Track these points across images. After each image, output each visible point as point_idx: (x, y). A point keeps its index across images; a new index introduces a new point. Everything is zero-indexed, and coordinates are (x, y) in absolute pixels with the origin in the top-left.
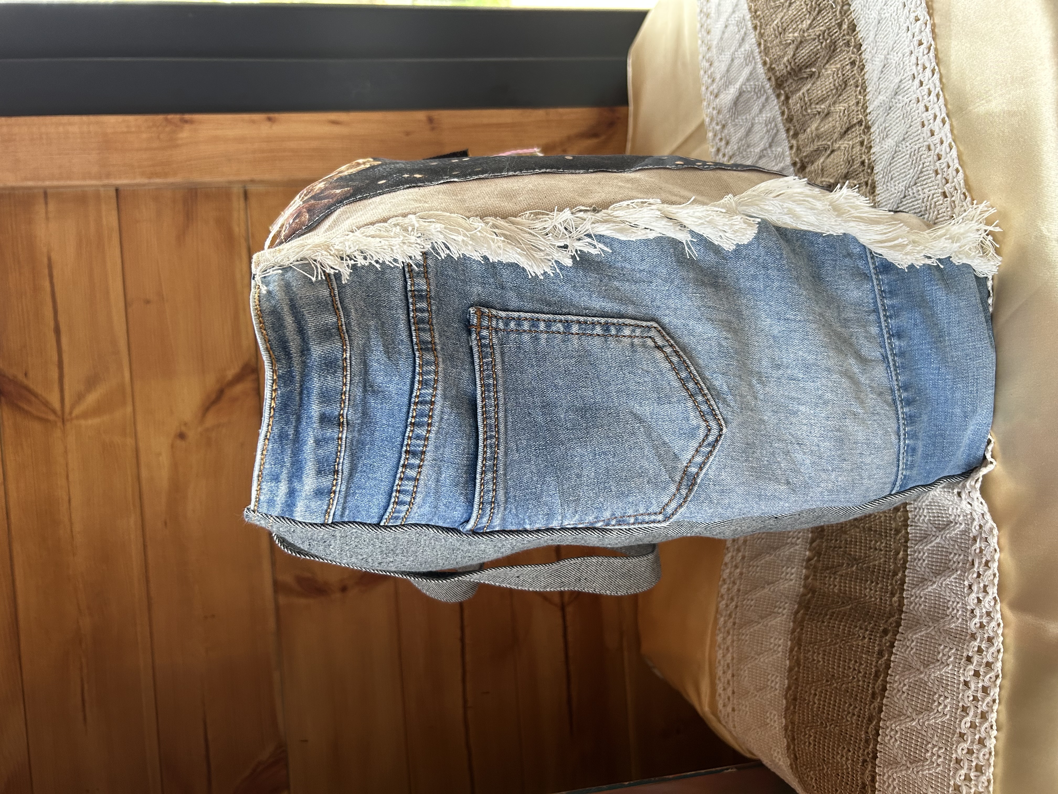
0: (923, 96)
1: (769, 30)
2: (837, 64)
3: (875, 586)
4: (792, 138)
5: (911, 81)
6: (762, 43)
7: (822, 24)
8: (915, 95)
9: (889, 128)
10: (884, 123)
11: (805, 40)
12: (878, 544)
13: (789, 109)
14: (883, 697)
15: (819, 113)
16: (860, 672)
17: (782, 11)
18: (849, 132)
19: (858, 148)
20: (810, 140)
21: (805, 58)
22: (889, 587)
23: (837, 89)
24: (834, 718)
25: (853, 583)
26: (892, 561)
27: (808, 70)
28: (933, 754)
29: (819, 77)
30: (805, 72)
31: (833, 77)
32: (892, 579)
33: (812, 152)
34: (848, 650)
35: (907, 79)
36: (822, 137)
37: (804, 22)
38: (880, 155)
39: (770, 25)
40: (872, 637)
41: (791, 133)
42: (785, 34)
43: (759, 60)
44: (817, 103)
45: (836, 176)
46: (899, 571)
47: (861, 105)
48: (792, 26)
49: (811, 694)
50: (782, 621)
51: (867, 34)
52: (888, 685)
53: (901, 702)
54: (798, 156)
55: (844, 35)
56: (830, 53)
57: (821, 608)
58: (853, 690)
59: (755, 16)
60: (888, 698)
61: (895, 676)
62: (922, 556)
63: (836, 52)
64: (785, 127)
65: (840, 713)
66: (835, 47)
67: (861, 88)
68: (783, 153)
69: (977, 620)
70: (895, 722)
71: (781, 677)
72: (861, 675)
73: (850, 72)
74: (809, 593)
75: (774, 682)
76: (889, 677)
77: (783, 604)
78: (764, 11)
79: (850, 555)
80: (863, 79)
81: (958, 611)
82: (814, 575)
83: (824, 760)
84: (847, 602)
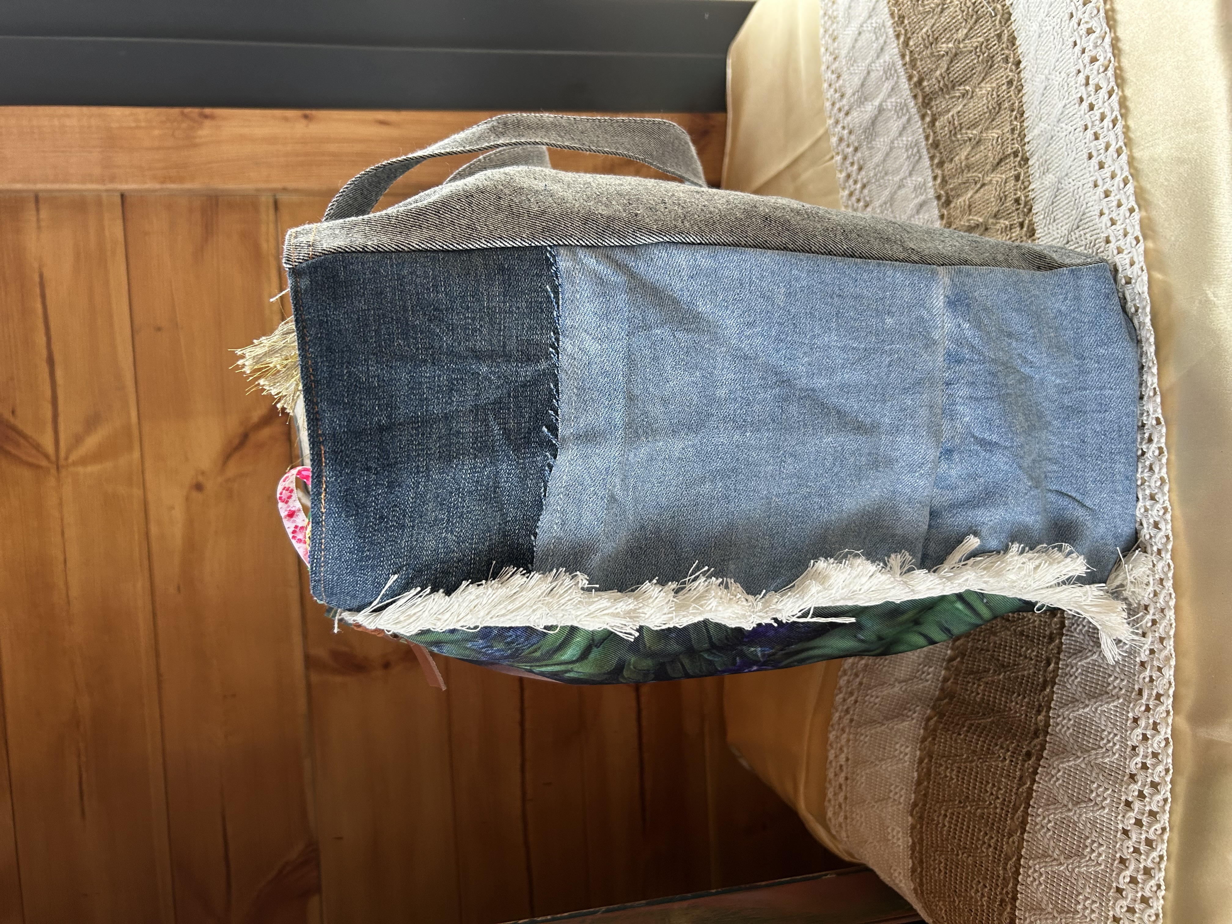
1: (917, 39)
2: (992, 83)
3: (1022, 700)
4: (937, 167)
5: (1077, 105)
6: (907, 54)
7: (979, 35)
8: (1082, 122)
9: (1050, 162)
10: (1045, 155)
11: (961, 52)
12: (1029, 651)
13: (935, 133)
14: (1024, 831)
15: (970, 139)
16: (998, 798)
17: (932, 18)
18: (1003, 164)
19: (1013, 182)
20: (959, 171)
21: (960, 72)
22: (1036, 703)
23: (990, 112)
24: (967, 846)
25: (998, 693)
26: (1041, 673)
27: (961, 87)
28: (1085, 908)
29: (972, 96)
30: (957, 90)
31: (987, 98)
32: (1040, 694)
33: (960, 184)
34: (986, 770)
35: (1072, 103)
36: (973, 168)
37: (960, 31)
38: (1040, 193)
39: (918, 34)
40: (1014, 760)
41: (936, 160)
42: (936, 44)
43: (903, 73)
44: (969, 128)
45: (986, 214)
46: (1047, 686)
47: (1018, 132)
48: (946, 35)
49: (940, 814)
50: (911, 726)
51: (1028, 49)
52: (1029, 818)
53: (1046, 840)
54: (942, 188)
55: (1002, 49)
56: (987, 69)
57: (958, 718)
58: (989, 817)
59: (899, 22)
60: (1029, 832)
61: (1038, 809)
62: (1075, 672)
63: (993, 68)
64: (929, 153)
65: (974, 842)
66: (993, 62)
67: (1018, 112)
68: (924, 184)
69: (1138, 760)
70: (1039, 863)
71: (907, 790)
72: (999, 801)
73: (1005, 92)
74: (945, 698)
75: (898, 795)
76: (1030, 809)
77: (914, 706)
78: (910, 17)
79: (998, 660)
80: (1021, 102)
81: (1115, 744)
82: (954, 679)
83: (955, 891)
84: (989, 714)
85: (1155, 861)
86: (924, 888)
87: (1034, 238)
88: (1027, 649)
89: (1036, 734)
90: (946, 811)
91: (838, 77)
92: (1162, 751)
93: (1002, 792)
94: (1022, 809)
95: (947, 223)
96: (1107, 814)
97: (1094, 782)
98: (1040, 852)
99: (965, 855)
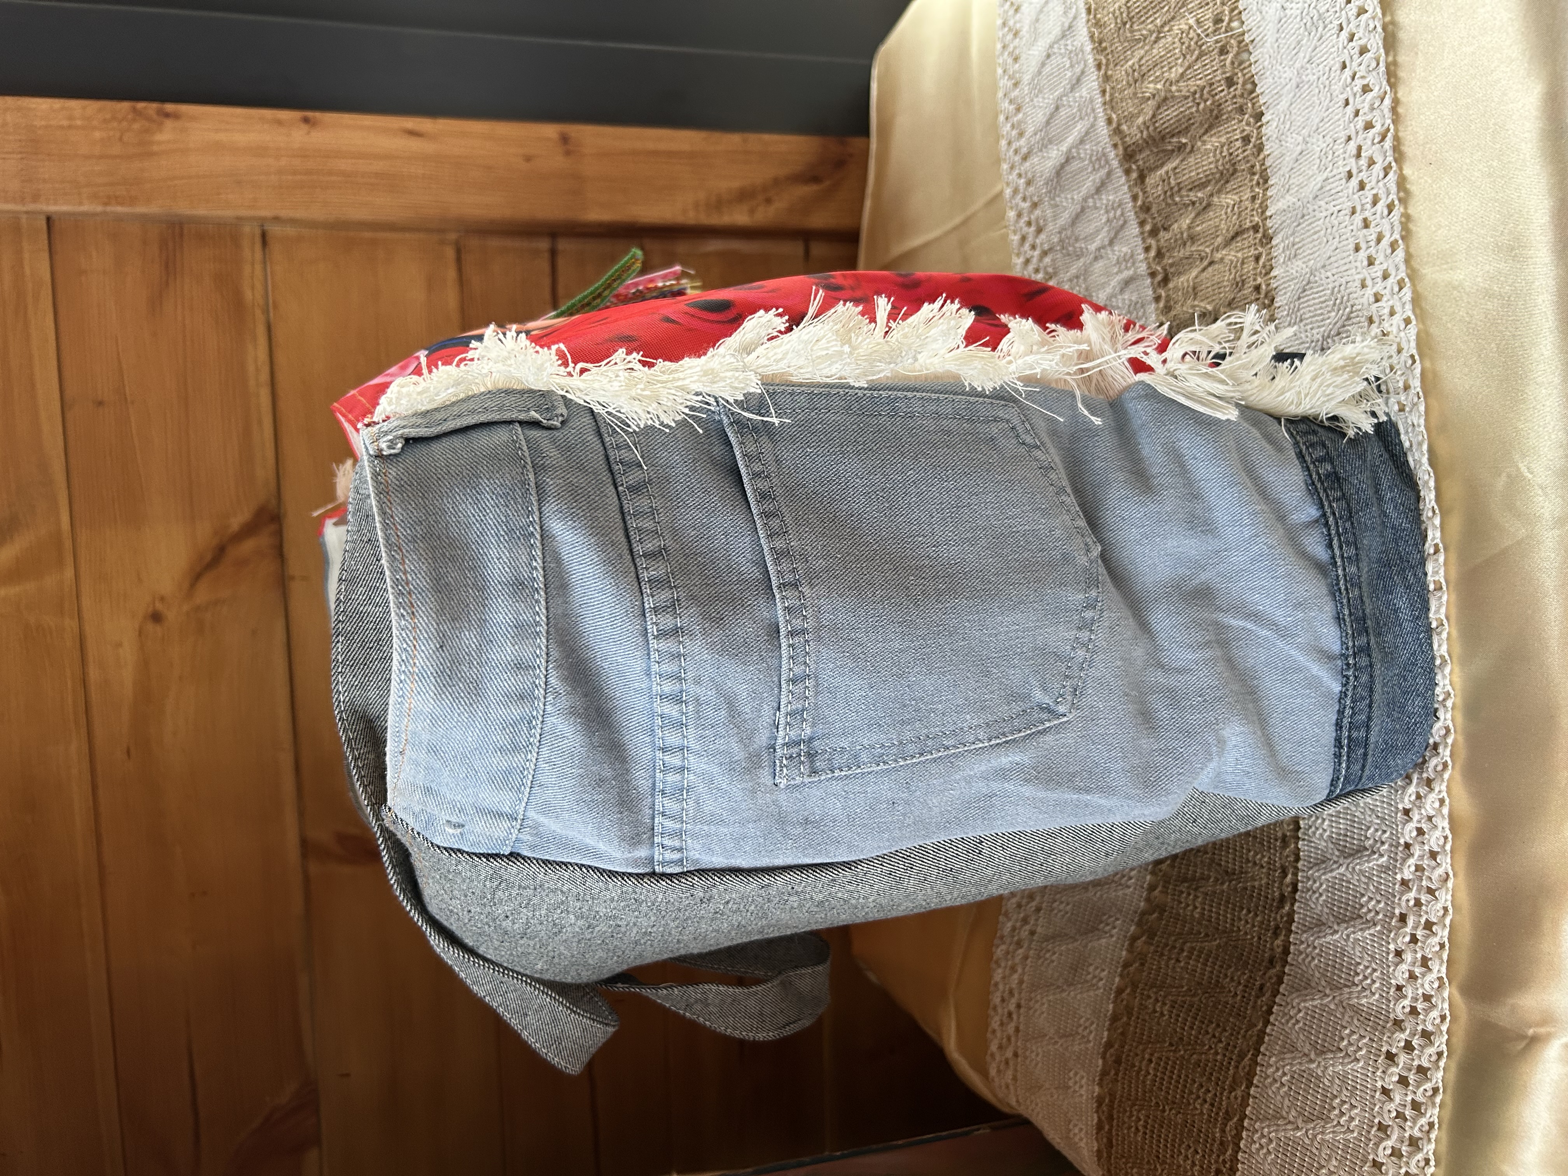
0: (1363, 205)
1: (1119, 73)
2: (1220, 136)
3: (1253, 919)
4: (1149, 235)
5: (1344, 181)
6: (1108, 90)
7: (1200, 76)
8: (1349, 204)
9: (1300, 245)
10: (1291, 235)
11: (1173, 97)
12: (1259, 856)
13: (1145, 193)
14: (1250, 1084)
15: (1194, 204)
16: (1218, 1041)
17: (1142, 47)
18: (1239, 239)
19: (1252, 265)
20: (1179, 242)
21: (1171, 122)
22: (1272, 923)
23: (1222, 174)
24: (1177, 1101)
25: (1222, 908)
26: (1276, 885)
27: (1175, 140)
29: (1192, 151)
30: (1170, 142)
31: (1215, 156)
32: (1277, 913)
33: (1181, 259)
34: (1212, 1007)
35: (1338, 177)
36: (1199, 240)
37: (1174, 70)
38: (1284, 283)
39: (1122, 66)
40: (1246, 995)
41: (1148, 228)
42: (1142, 82)
43: (1101, 114)
44: (1190, 190)
45: (1217, 301)
46: (1286, 902)
47: (1259, 201)
48: (1155, 72)
49: (1143, 1058)
50: (1109, 945)
51: (1271, 99)
52: (1258, 1068)
53: (1279, 1097)
54: (1157, 263)
56: (1210, 120)
57: (1173, 938)
58: (1207, 1065)
59: (1100, 49)
60: (1257, 1087)
61: (1270, 1057)
62: (1318, 889)
63: (1221, 119)
64: (1137, 217)
65: (1186, 1096)
66: (1220, 111)
67: (1260, 177)
68: (1133, 256)
69: (1406, 1002)
70: (1269, 1126)
71: (1098, 1025)
72: (1221, 1045)
73: (1241, 151)
74: (1153, 911)
75: (1087, 1031)
76: (1260, 1057)
77: (1113, 919)
78: (1114, 44)
79: (1220, 865)
80: (1264, 164)
81: (1374, 982)
82: (1164, 887)
83: (1158, 1157)
84: (1214, 936)
85: (1424, 1129)
86: (1113, 1150)
88: (1257, 854)
89: (1272, 963)
90: (1152, 1054)
91: (1018, 110)
92: (1436, 994)
93: (1227, 1034)
94: (1249, 1056)
96: (1362, 1068)
97: (1346, 1027)
98: (1271, 1112)
99: (1173, 1111)
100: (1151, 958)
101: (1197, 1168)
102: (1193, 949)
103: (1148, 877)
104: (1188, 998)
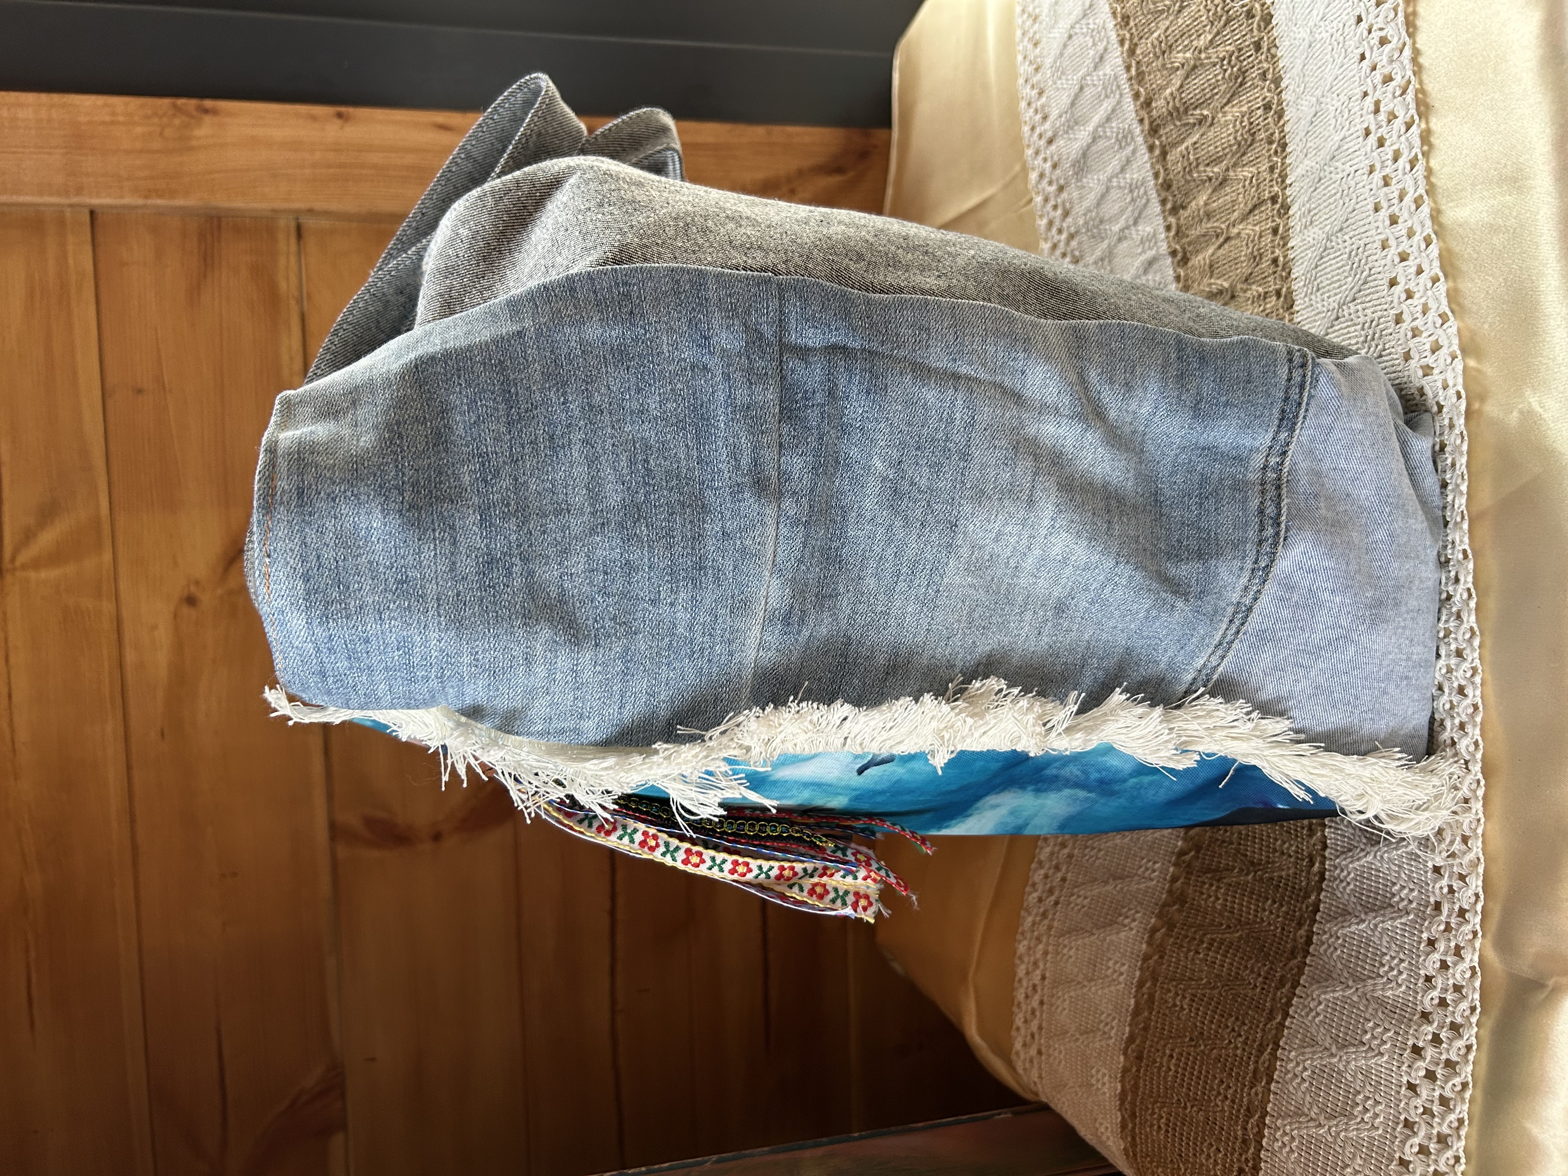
1: (1145, 46)
2: (1243, 106)
3: (1278, 909)
4: (1170, 214)
6: (1133, 65)
7: (1229, 42)
9: (1316, 210)
10: (1308, 201)
11: (1201, 65)
12: (1286, 845)
13: (1166, 170)
14: (1270, 1080)
15: (1211, 179)
17: (1167, 18)
18: (1256, 212)
19: (1270, 237)
20: (1196, 220)
21: (1197, 92)
22: (1297, 913)
23: (1240, 145)
24: (1198, 1098)
25: (1245, 899)
26: (1303, 874)
29: (1213, 123)
30: (1192, 115)
31: (1235, 126)
32: (1303, 903)
33: (1198, 237)
36: (1215, 216)
37: (1202, 37)
38: (1301, 252)
39: (1147, 39)
40: (1265, 987)
41: (1169, 206)
42: (1170, 52)
43: (1127, 90)
44: (1208, 165)
46: (1312, 892)
47: (1278, 171)
48: (1183, 41)
49: (1164, 1053)
50: (1129, 938)
51: (1292, 63)
52: (1279, 1063)
53: (1300, 1094)
54: (1178, 242)
55: (1260, 62)
56: (1234, 88)
57: (1193, 930)
58: (1227, 1060)
59: (1123, 24)
60: (1278, 1082)
61: (1290, 1052)
62: (1346, 877)
63: (1243, 87)
64: (1159, 195)
65: (1207, 1092)
66: (1244, 78)
67: (1278, 145)
68: (1154, 235)
70: (1291, 1124)
71: (1119, 1020)
72: (1240, 1040)
73: (1261, 119)
74: (1175, 903)
75: (1109, 1027)
76: (1280, 1051)
77: (1133, 912)
78: (1137, 17)
79: (1246, 856)
80: (1283, 131)
81: (1400, 973)
82: (1185, 878)
83: (1180, 1156)
84: (1236, 926)
85: (1453, 1126)
86: (1138, 1150)
87: (1292, 310)
88: (1284, 842)
89: (1293, 954)
90: (1173, 1050)
91: (1040, 94)
93: (1246, 1028)
94: (1269, 1050)
95: (1185, 287)
96: (1386, 1062)
97: (1370, 1020)
98: (1292, 1108)
99: (1195, 1109)
100: (1171, 950)
101: (1220, 1167)
102: (1214, 940)
103: (1171, 869)
104: (1208, 991)
